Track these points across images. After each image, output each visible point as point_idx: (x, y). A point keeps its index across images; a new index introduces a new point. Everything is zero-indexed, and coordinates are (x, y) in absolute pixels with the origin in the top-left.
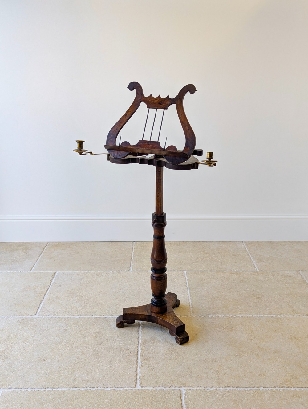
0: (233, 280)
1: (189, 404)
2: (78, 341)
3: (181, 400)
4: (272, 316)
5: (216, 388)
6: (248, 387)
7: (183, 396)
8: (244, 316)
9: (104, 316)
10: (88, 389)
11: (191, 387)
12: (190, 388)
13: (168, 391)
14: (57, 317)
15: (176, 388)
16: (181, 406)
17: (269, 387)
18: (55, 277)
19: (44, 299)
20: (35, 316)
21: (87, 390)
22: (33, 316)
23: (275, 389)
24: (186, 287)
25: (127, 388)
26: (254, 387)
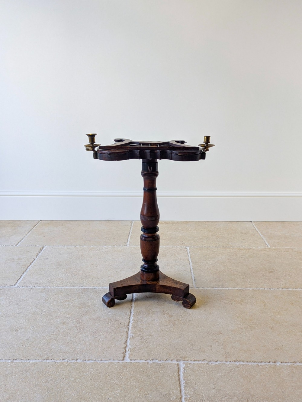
0: (242, 255)
1: (188, 380)
2: (59, 311)
3: (179, 375)
4: (287, 289)
5: (222, 363)
6: (262, 362)
7: (182, 370)
8: (255, 289)
9: (93, 288)
10: (66, 361)
11: (191, 360)
12: (189, 362)
13: (163, 365)
14: (39, 287)
15: (173, 362)
16: (178, 381)
17: (288, 362)
18: (42, 251)
19: (27, 271)
20: (13, 287)
21: (63, 362)
22: (11, 287)
23: (295, 364)
24: (188, 261)
25: (113, 361)
26: (269, 362)
